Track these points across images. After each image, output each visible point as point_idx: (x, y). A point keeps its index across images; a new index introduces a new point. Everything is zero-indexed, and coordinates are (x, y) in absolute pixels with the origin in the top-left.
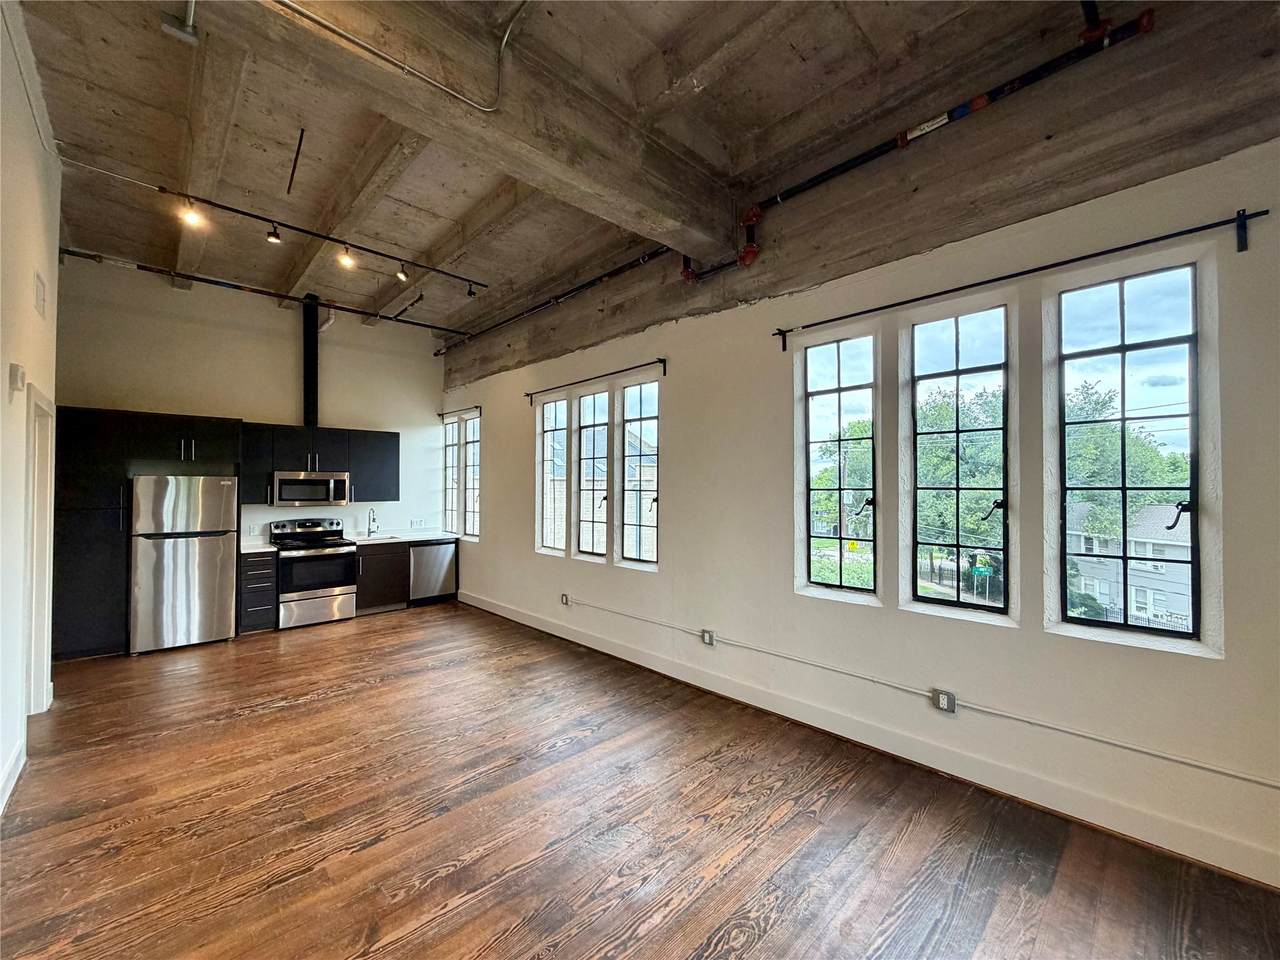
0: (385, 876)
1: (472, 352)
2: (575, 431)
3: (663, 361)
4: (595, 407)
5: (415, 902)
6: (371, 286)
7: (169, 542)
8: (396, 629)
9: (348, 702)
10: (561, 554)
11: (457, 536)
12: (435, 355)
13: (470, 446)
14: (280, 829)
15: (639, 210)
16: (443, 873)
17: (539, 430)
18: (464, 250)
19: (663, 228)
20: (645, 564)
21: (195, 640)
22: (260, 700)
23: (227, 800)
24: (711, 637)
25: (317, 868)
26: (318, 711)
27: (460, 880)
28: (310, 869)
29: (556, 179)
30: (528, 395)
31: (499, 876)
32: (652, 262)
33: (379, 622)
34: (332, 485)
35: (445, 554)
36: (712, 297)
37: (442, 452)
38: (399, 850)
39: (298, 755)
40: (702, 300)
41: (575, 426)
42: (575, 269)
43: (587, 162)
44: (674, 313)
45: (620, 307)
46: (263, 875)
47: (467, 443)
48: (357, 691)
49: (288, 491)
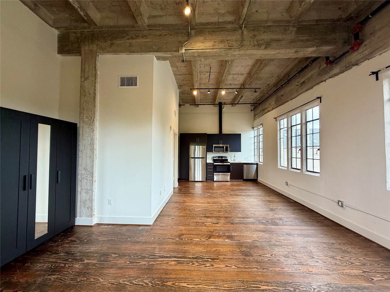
0: (216, 230)
1: (260, 108)
2: (290, 127)
3: (320, 98)
4: (297, 118)
5: (219, 237)
6: (232, 97)
7: (196, 159)
8: (238, 185)
9: (222, 198)
10: (286, 169)
11: (257, 162)
12: (251, 111)
13: (260, 136)
14: (202, 215)
15: (296, 50)
16: (227, 234)
17: (278, 129)
18: (251, 81)
19: (310, 51)
20: (315, 174)
21: (200, 180)
22: (206, 193)
23: (196, 208)
24: (342, 204)
25: (205, 223)
26: (215, 198)
27: (230, 237)
28: (204, 223)
29: (263, 54)
30: (275, 118)
31: (238, 241)
32: (314, 63)
33: (235, 183)
34: (225, 148)
35: (254, 167)
36: (340, 68)
37: (253, 138)
38: (220, 227)
39: (209, 204)
40: (336, 71)
41: (290, 126)
42: (288, 74)
43: (272, 45)
44: (324, 79)
45: (304, 82)
46: (197, 221)
47: (260, 135)
48: (224, 196)
49: (216, 149)
